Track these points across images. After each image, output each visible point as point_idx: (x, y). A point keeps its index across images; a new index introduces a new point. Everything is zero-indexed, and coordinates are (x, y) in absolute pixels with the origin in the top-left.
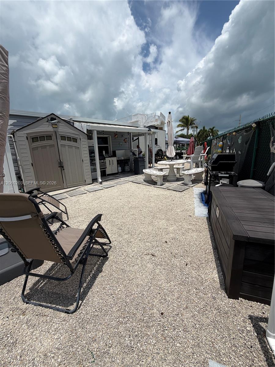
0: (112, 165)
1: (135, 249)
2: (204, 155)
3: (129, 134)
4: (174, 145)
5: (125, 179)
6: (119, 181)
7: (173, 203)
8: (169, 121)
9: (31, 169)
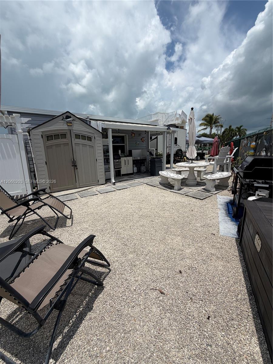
0: (127, 164)
2: (230, 156)
3: (147, 133)
4: (195, 145)
5: (140, 181)
6: (134, 183)
7: (192, 214)
8: (191, 119)
9: (45, 167)
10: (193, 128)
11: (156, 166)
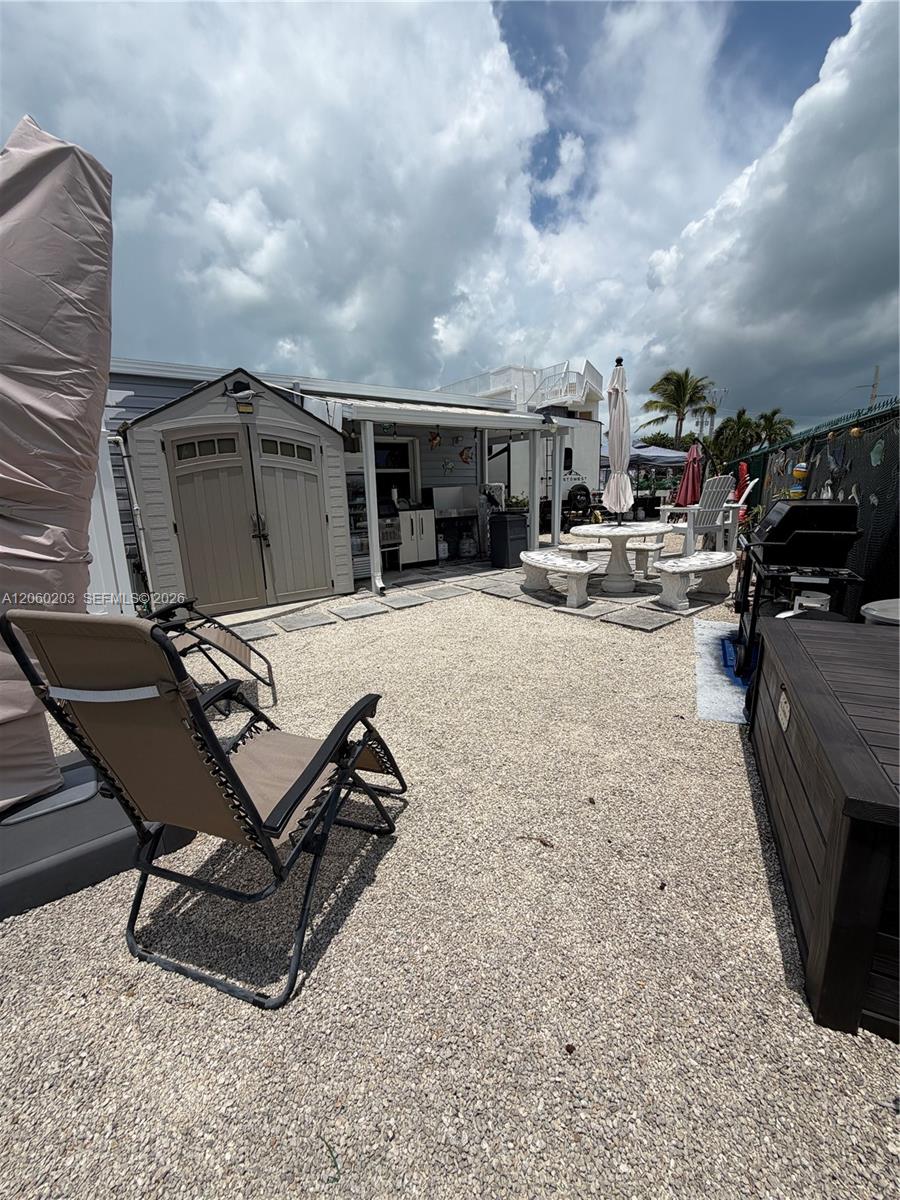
0: (418, 535)
1: (485, 817)
2: (734, 505)
3: (478, 434)
4: (630, 472)
5: (461, 583)
6: (441, 589)
7: (621, 670)
8: (617, 391)
9: (172, 543)
10: (621, 418)
11: (510, 537)
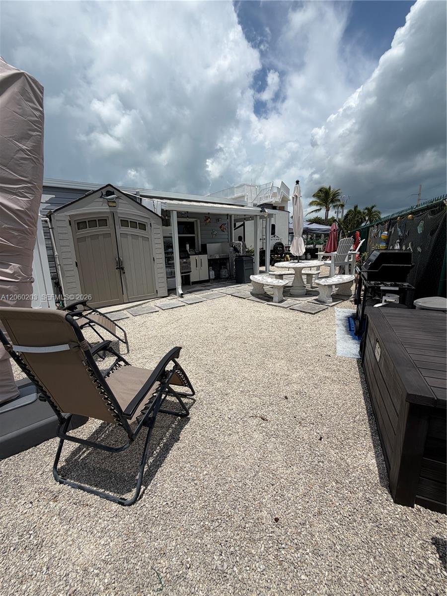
0: (200, 267)
1: (234, 407)
5: (221, 291)
6: (211, 294)
7: (300, 333)
8: (297, 196)
9: (75, 271)
10: (298, 210)
11: (245, 268)
